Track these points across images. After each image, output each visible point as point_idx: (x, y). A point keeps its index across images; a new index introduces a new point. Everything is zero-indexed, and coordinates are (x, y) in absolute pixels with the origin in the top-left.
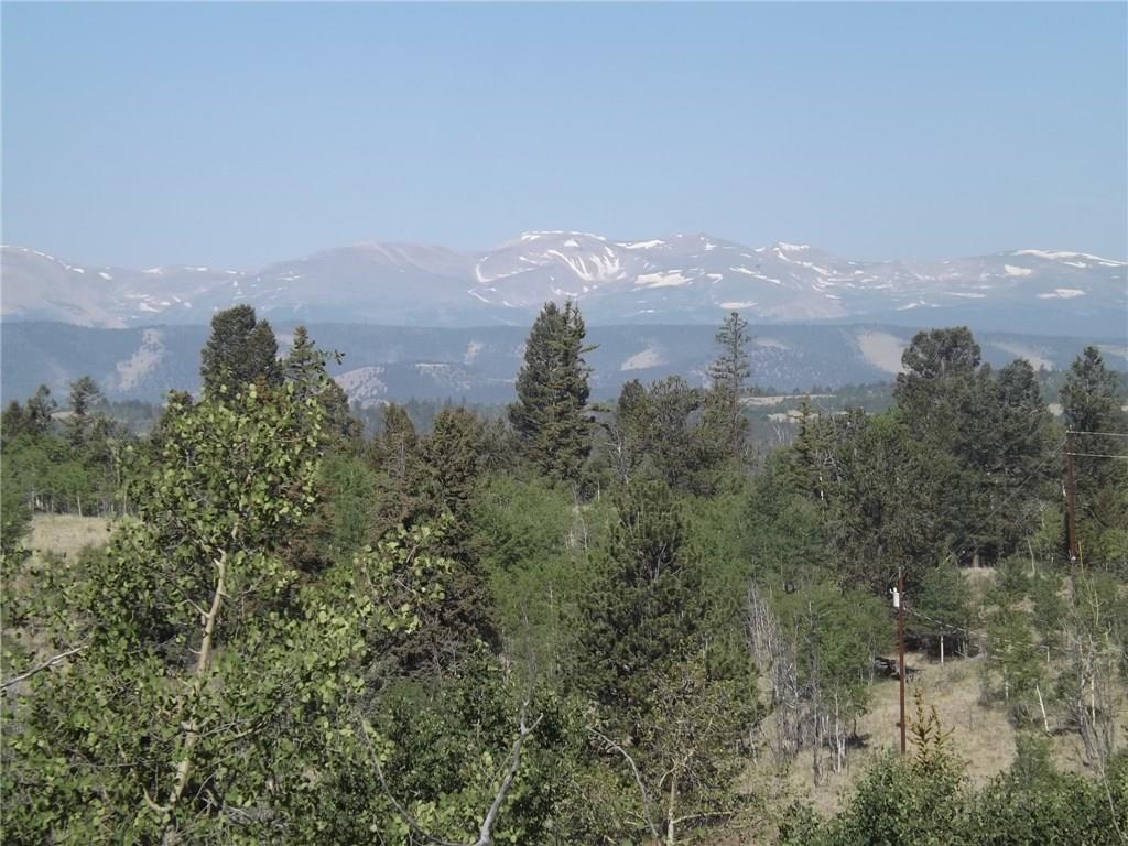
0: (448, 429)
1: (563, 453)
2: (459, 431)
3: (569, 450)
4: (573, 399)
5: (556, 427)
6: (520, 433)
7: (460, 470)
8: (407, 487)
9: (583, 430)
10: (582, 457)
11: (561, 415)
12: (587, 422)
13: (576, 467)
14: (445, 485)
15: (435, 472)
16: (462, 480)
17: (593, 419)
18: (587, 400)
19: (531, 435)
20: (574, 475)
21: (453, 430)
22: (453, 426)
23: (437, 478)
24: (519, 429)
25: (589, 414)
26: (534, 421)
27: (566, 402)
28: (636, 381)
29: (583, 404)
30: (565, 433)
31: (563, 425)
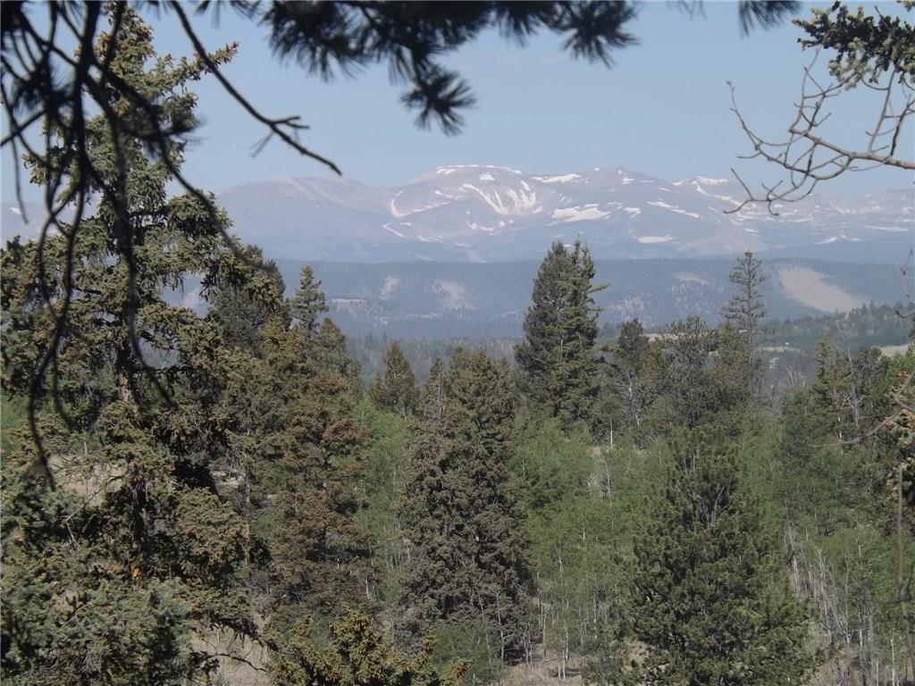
0: (484, 371)
1: (573, 394)
2: (495, 373)
3: (578, 391)
4: (582, 339)
5: (564, 368)
6: (527, 373)
7: (496, 412)
8: (444, 429)
9: (591, 370)
10: (591, 397)
11: (571, 356)
12: (597, 362)
13: (586, 408)
14: (481, 428)
15: (472, 414)
16: (499, 421)
17: (602, 360)
18: (594, 340)
19: (538, 375)
20: (585, 415)
21: (489, 372)
22: (489, 368)
23: (473, 420)
24: (526, 369)
25: (599, 354)
26: (542, 361)
27: (573, 342)
28: (636, 321)
29: (591, 344)
30: (574, 373)
31: (573, 365)
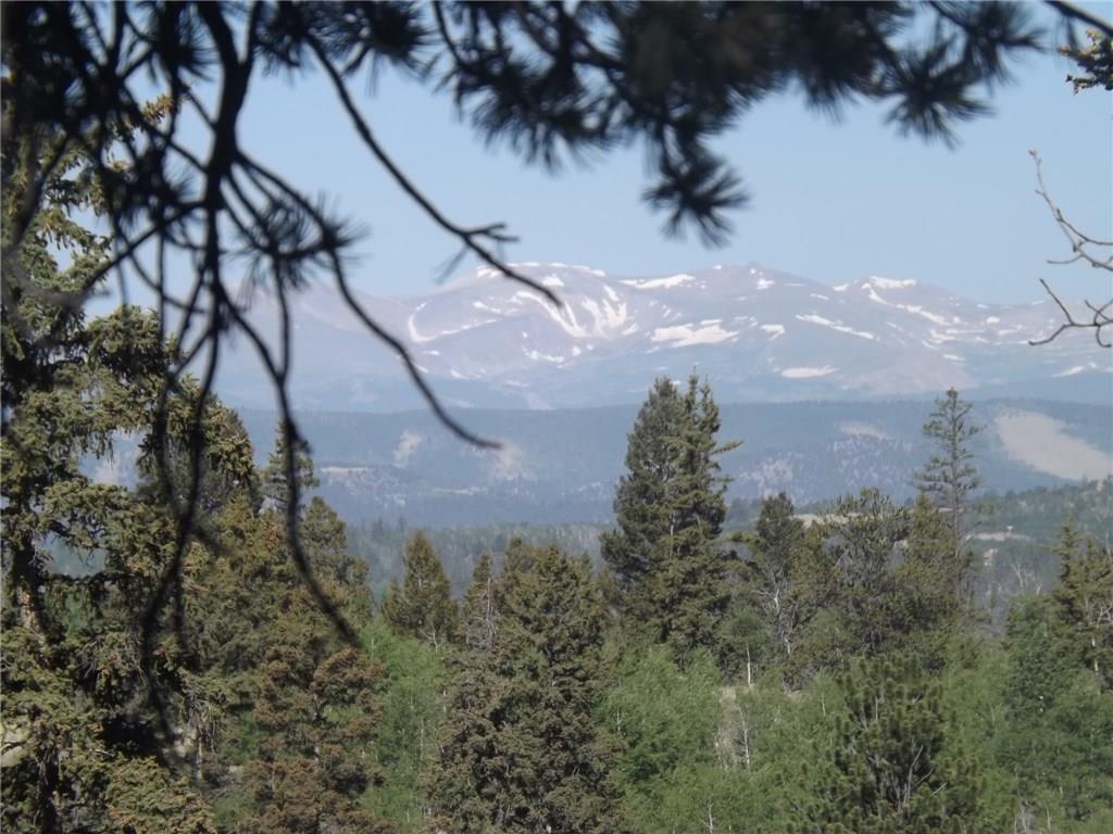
0: (556, 574)
1: (690, 607)
2: (574, 577)
3: (697, 602)
4: (702, 524)
5: (676, 568)
6: (620, 576)
7: (576, 636)
8: (497, 662)
9: (716, 571)
10: (717, 612)
11: (685, 550)
12: (725, 559)
13: (709, 629)
14: (552, 661)
15: (540, 639)
16: (580, 651)
17: (733, 555)
18: (721, 525)
19: (637, 579)
20: (708, 640)
21: (565, 576)
22: (564, 569)
23: (541, 648)
24: (618, 571)
25: (728, 547)
26: (643, 559)
27: (690, 529)
28: (782, 496)
29: (716, 532)
30: (692, 576)
31: (688, 564)
